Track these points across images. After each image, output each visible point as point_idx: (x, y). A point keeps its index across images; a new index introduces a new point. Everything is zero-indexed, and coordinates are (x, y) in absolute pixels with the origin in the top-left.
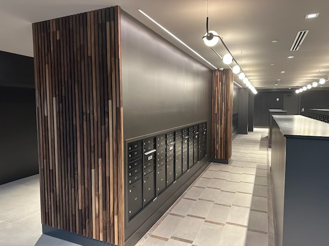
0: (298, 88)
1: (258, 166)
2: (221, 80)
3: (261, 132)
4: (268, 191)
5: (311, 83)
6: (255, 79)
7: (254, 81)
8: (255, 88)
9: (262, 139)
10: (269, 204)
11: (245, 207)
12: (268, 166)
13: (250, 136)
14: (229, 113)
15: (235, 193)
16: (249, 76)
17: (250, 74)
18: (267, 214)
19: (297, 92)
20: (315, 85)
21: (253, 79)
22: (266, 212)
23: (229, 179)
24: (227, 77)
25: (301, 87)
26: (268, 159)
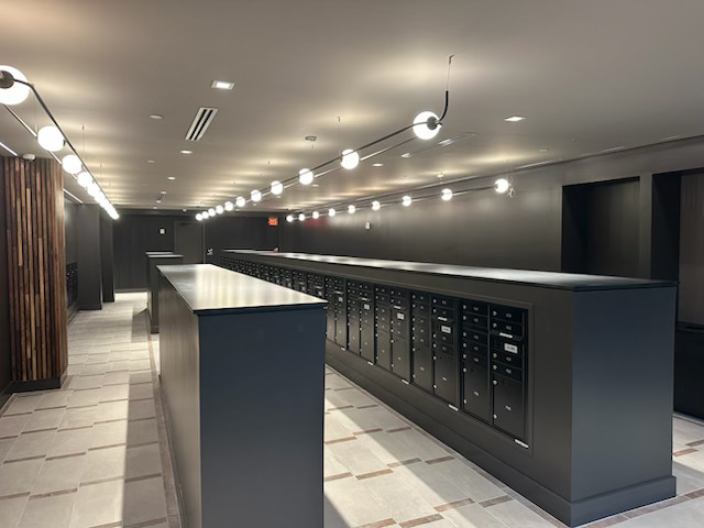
0: (200, 210)
1: (132, 377)
2: (31, 184)
3: (133, 301)
4: (159, 428)
5: (222, 203)
6: (115, 188)
7: (112, 191)
8: (115, 206)
9: (136, 317)
10: (163, 455)
11: (110, 480)
12: (154, 373)
13: (108, 312)
14: (57, 264)
15: (84, 454)
16: (102, 180)
17: (103, 176)
18: (161, 478)
19: (199, 217)
20: (229, 207)
21: (110, 187)
22: (159, 475)
23: (66, 426)
24: (46, 178)
25: (206, 209)
26: (152, 360)
